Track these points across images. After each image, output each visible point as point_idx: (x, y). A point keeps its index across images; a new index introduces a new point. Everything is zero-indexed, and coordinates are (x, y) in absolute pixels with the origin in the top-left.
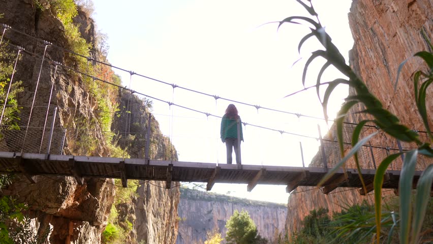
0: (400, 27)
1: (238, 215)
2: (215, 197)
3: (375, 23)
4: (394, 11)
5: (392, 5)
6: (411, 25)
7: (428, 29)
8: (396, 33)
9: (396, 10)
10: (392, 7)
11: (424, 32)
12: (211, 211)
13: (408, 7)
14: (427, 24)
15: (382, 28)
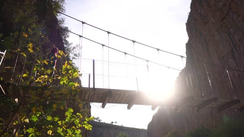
0: (217, 31)
1: (122, 135)
2: (104, 125)
3: (202, 29)
4: (213, 23)
5: (212, 19)
6: (222, 30)
7: (232, 33)
8: (214, 34)
9: (214, 22)
10: (212, 20)
11: (230, 34)
12: (102, 133)
13: (221, 21)
14: (232, 30)
15: (206, 32)
